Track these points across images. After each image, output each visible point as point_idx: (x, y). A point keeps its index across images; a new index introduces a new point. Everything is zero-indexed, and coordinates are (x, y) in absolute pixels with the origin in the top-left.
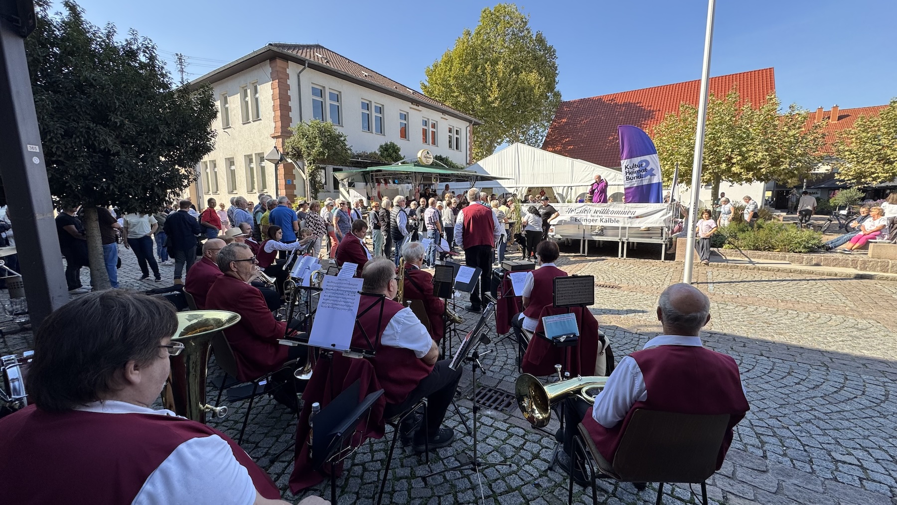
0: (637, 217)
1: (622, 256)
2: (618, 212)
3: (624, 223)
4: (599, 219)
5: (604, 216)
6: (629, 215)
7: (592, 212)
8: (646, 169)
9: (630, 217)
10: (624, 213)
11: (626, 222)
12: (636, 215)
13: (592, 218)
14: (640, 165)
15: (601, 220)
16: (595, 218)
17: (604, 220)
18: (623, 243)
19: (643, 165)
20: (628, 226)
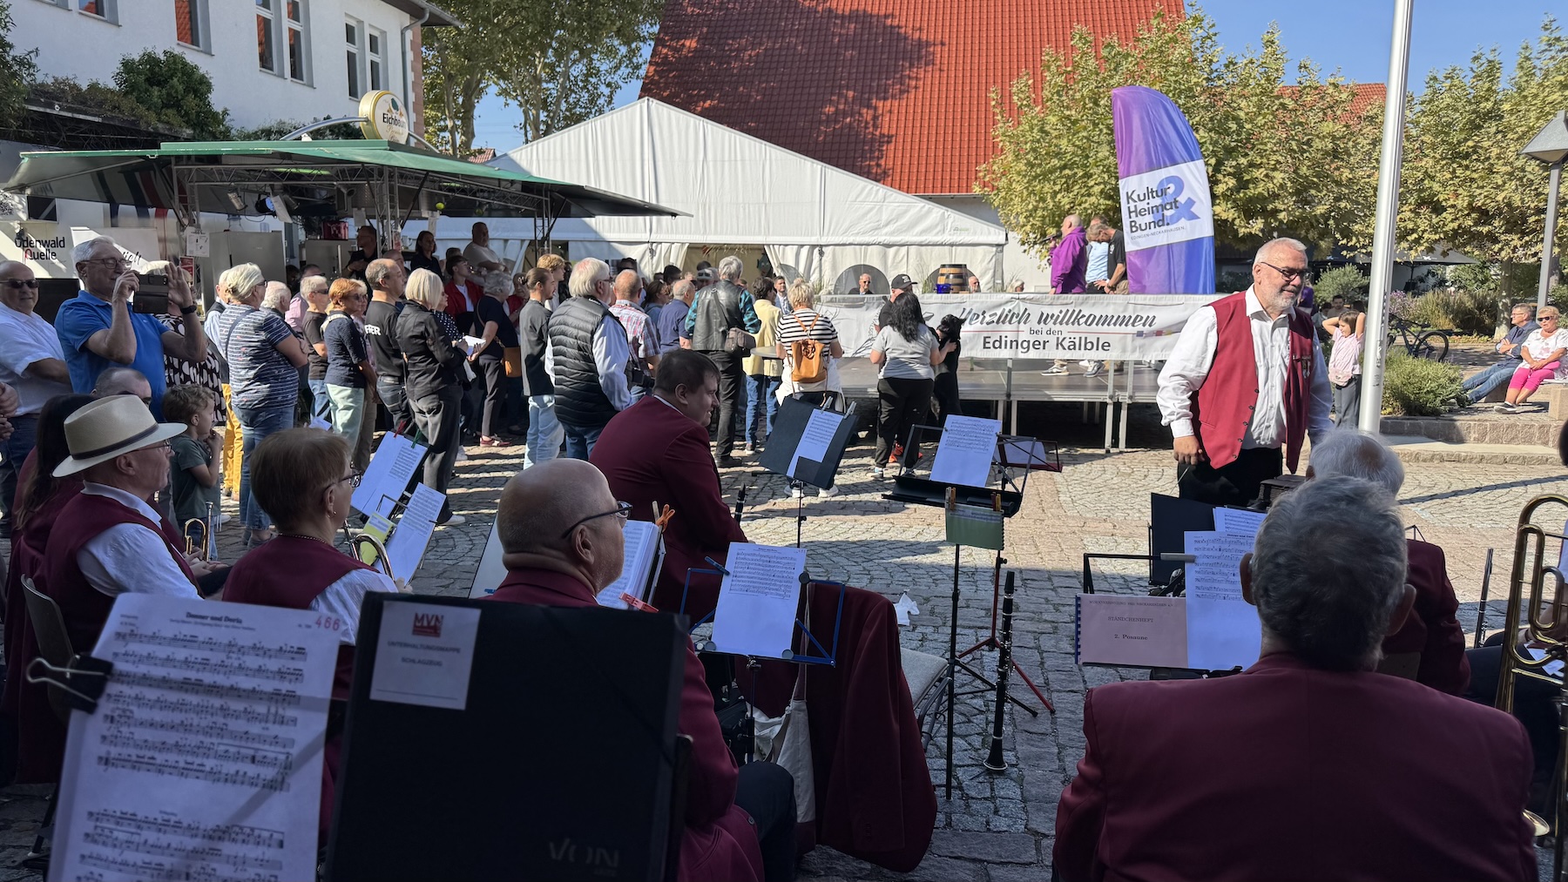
0: (1159, 333)
1: (1115, 444)
2: (1105, 320)
3: (1124, 350)
4: (1052, 339)
5: (1067, 331)
6: (1139, 327)
7: (1034, 318)
8: (1176, 201)
9: (1140, 334)
10: (1123, 321)
11: (1129, 348)
12: (1155, 327)
13: (1032, 339)
14: (1162, 192)
15: (1059, 344)
16: (1042, 338)
17: (1066, 344)
18: (1118, 406)
19: (1170, 191)
20: (1131, 357)
